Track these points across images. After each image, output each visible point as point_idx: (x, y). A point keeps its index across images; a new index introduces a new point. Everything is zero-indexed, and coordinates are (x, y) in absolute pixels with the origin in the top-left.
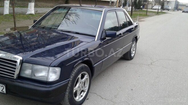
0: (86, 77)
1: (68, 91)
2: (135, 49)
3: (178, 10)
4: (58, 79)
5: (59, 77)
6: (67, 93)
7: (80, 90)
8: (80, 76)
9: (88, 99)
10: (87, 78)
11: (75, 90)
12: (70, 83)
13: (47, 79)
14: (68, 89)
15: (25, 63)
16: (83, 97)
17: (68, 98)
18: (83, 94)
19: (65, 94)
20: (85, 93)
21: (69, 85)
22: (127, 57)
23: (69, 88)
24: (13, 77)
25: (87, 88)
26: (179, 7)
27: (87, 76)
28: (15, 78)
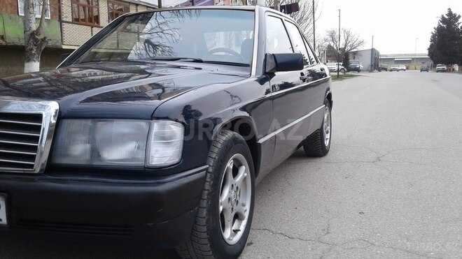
0: (243, 171)
1: (205, 205)
2: (329, 127)
3: (380, 71)
4: (177, 160)
5: (180, 155)
6: (204, 212)
7: (232, 208)
8: (230, 165)
9: (252, 243)
10: (246, 174)
11: (221, 204)
12: (209, 180)
13: (145, 160)
14: (206, 197)
15: (70, 120)
16: (240, 234)
17: (205, 230)
18: (240, 225)
19: (196, 216)
20: (244, 222)
21: (207, 186)
22: (313, 147)
23: (208, 194)
24: (32, 166)
25: (248, 207)
26: (381, 64)
27: (245, 172)
28: (37, 171)
